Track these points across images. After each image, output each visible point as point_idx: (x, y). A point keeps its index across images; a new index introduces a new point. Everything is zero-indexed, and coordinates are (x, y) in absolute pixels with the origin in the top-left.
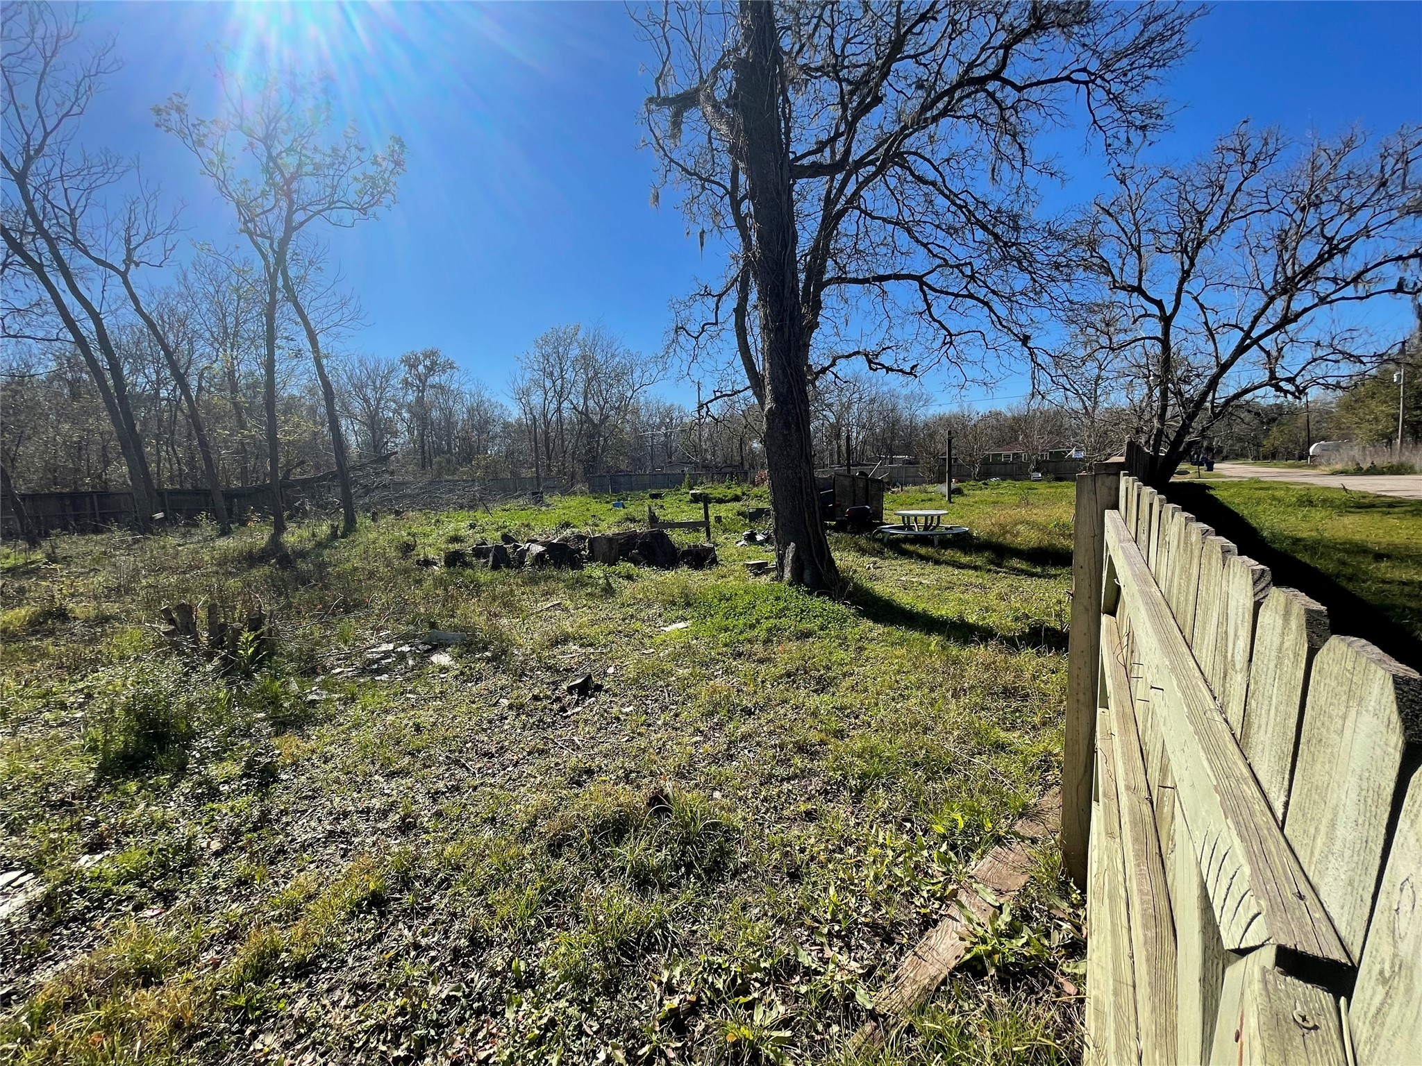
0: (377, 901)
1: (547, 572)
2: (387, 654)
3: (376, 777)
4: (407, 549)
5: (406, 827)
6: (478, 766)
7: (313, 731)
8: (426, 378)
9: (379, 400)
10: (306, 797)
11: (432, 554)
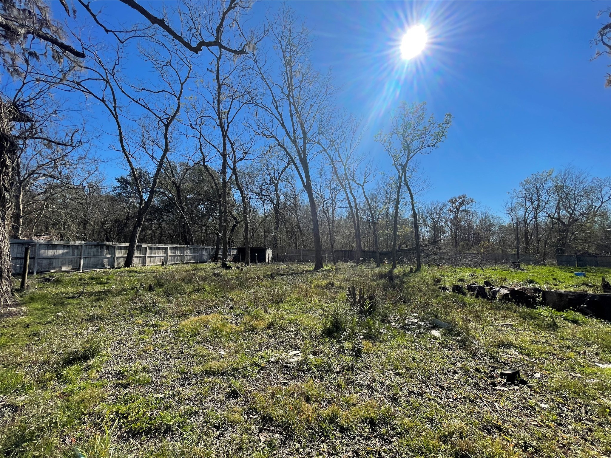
0: (372, 423)
1: (509, 305)
2: (414, 324)
3: (391, 372)
4: (437, 281)
5: (394, 399)
6: (434, 390)
7: (377, 343)
8: (460, 207)
9: (438, 218)
10: (367, 367)
11: (448, 285)
